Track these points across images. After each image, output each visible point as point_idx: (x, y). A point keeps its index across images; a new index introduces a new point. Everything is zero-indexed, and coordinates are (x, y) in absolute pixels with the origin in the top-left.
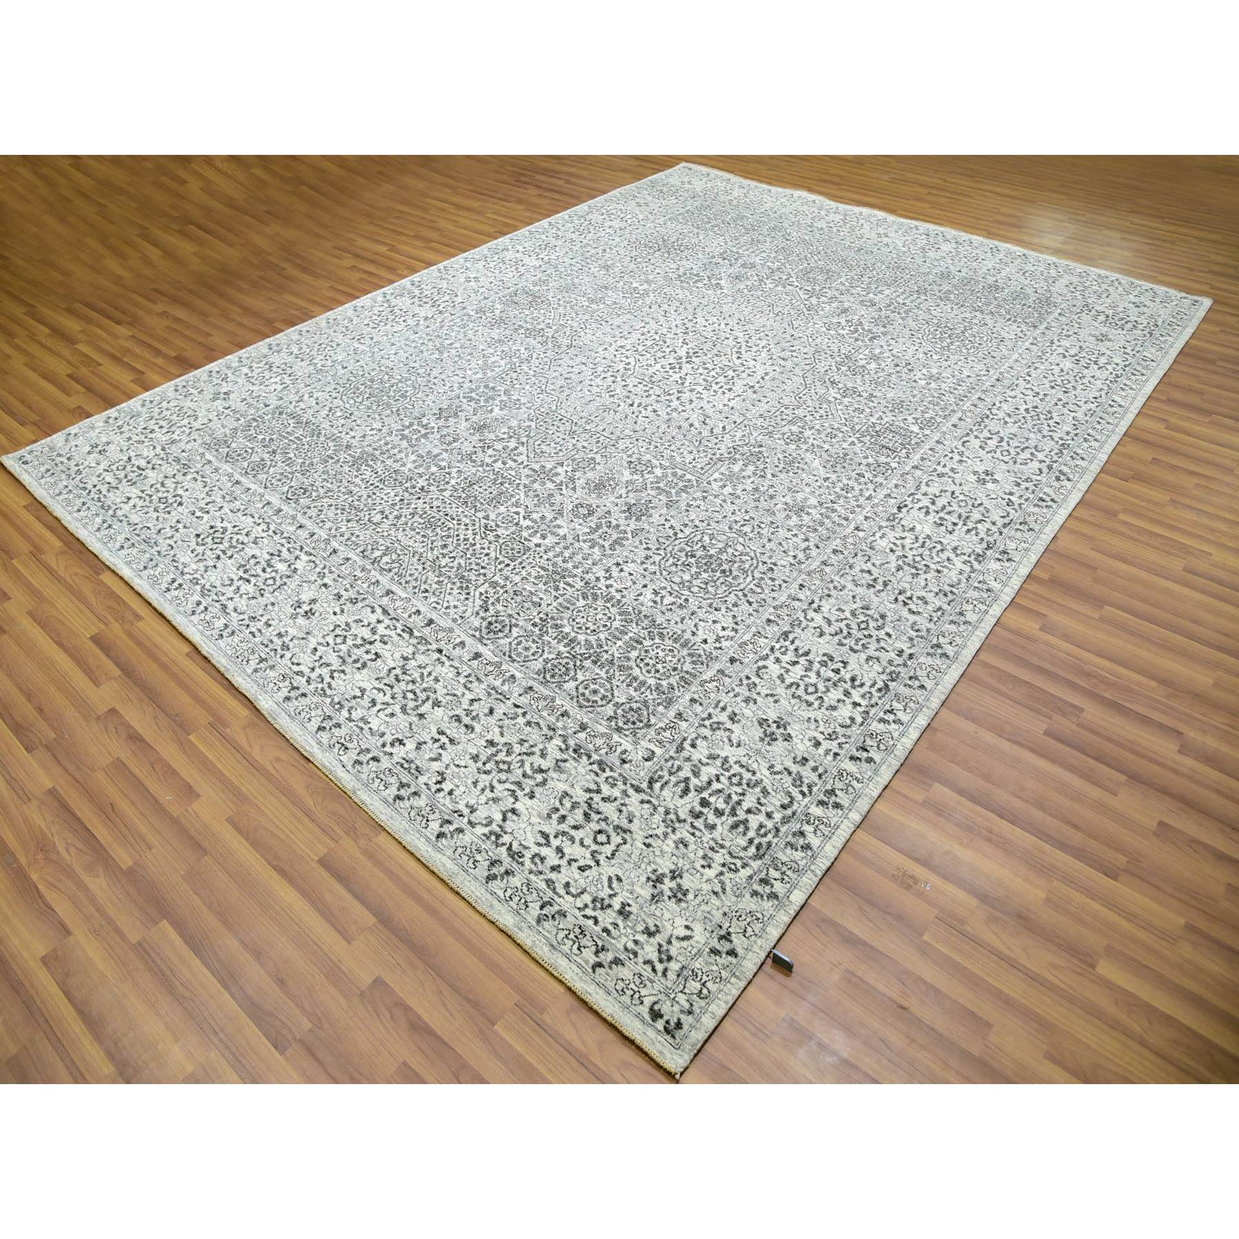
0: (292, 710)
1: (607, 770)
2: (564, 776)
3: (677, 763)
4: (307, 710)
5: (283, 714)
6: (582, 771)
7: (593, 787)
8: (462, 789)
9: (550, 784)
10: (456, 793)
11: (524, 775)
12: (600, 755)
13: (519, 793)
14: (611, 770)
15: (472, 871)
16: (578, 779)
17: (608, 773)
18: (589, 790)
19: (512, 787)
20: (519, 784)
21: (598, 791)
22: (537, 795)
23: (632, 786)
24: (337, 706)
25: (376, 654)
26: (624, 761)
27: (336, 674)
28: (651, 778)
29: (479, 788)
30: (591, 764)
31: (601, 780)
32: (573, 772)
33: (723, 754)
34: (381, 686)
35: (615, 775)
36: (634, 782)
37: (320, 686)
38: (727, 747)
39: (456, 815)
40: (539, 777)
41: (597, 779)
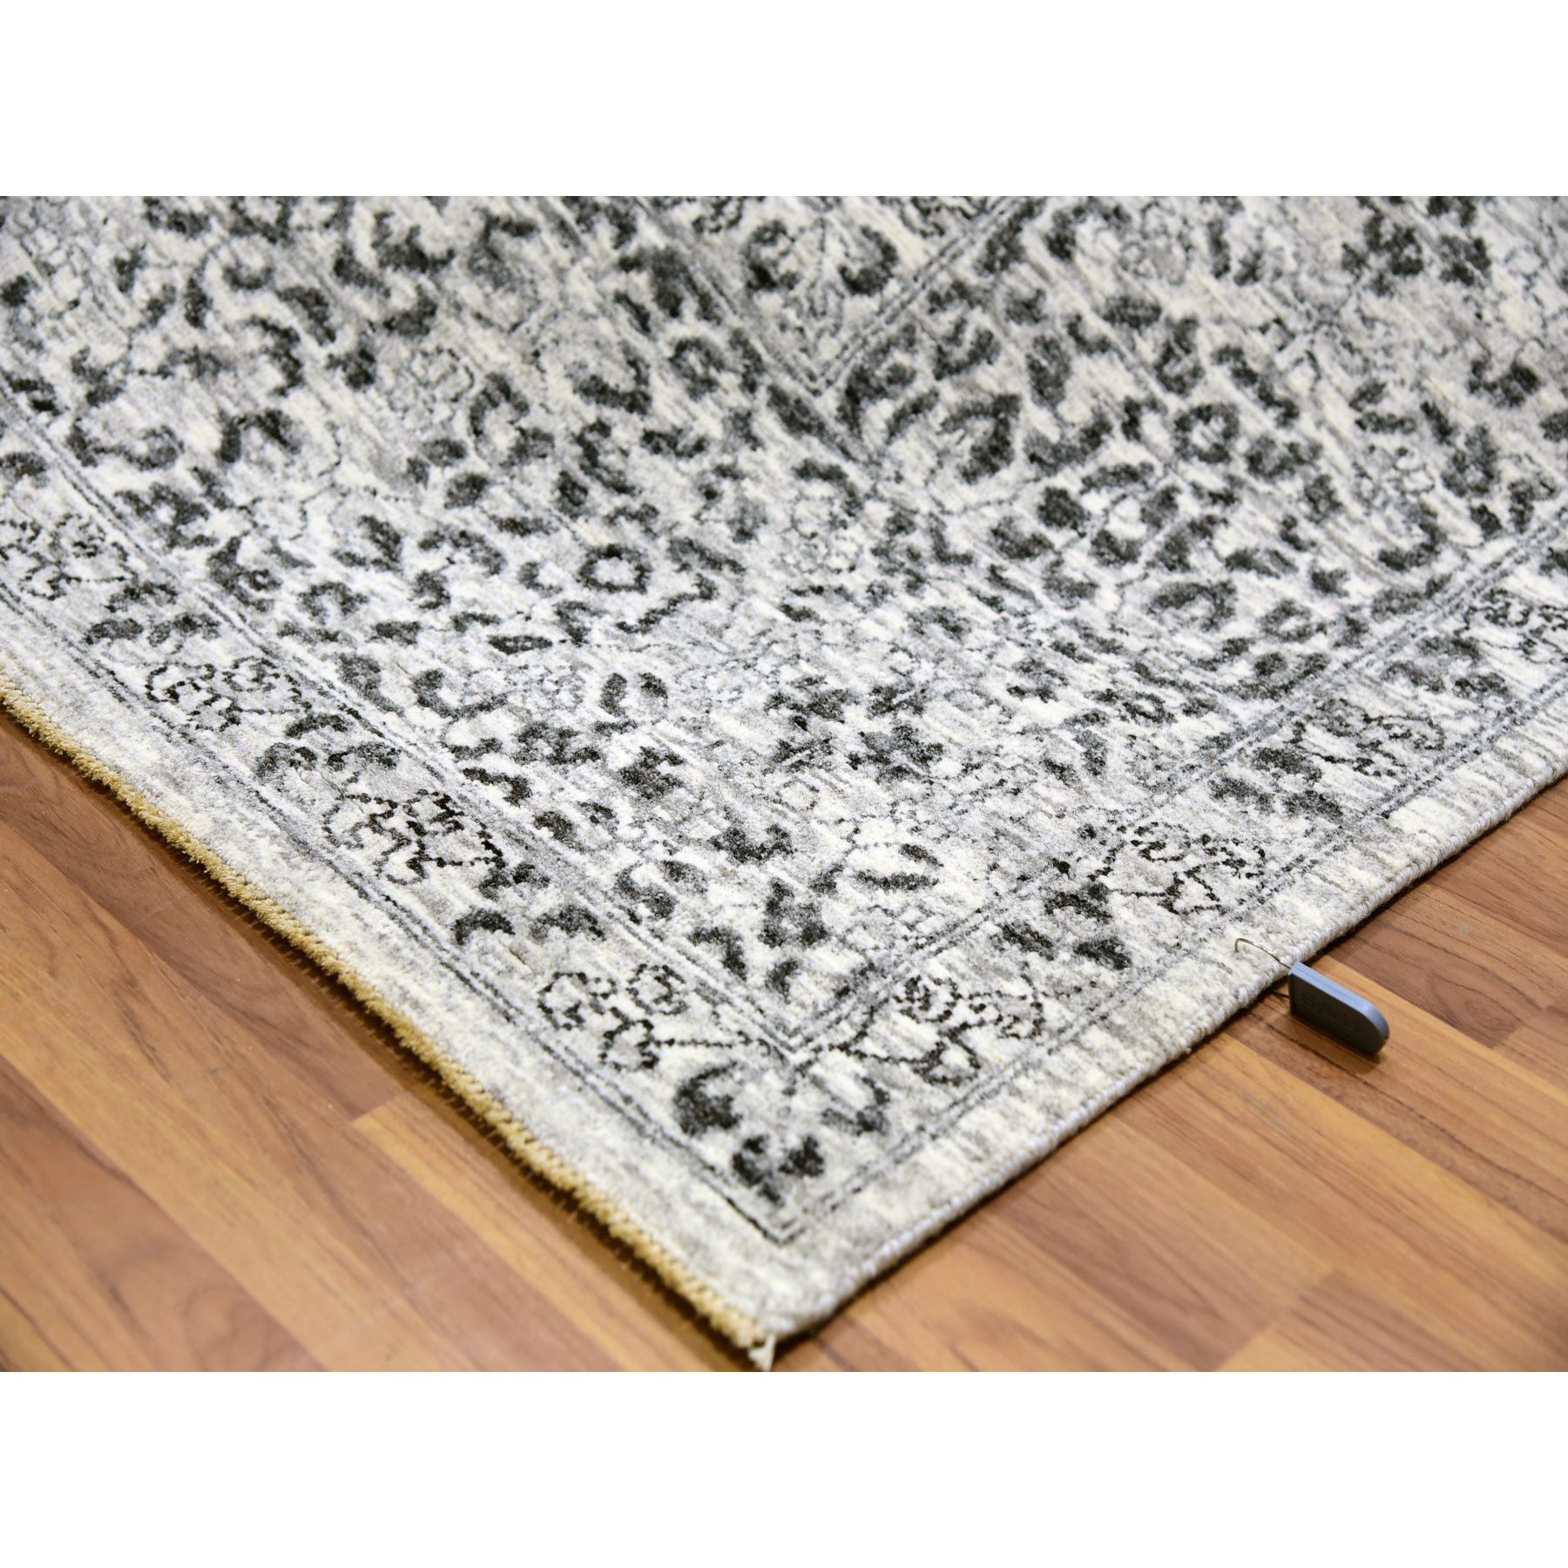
1: (690, 306)
2: (506, 305)
3: (979, 320)
6: (583, 290)
7: (619, 378)
8: (67, 285)
9: (447, 330)
10: (41, 299)
11: (344, 267)
12: (670, 230)
13: (311, 350)
14: (707, 311)
15: (40, 605)
16: (564, 327)
17: (690, 326)
18: (596, 390)
19: (287, 316)
20: (312, 303)
21: (637, 402)
22: (384, 372)
23: (778, 398)
26: (762, 278)
28: (861, 376)
29: (140, 294)
30: (627, 265)
31: (655, 351)
32: (548, 290)
33: (1177, 307)
35: (718, 338)
36: (787, 384)
38: (1200, 274)
39: (23, 399)
40: (404, 289)
41: (639, 343)
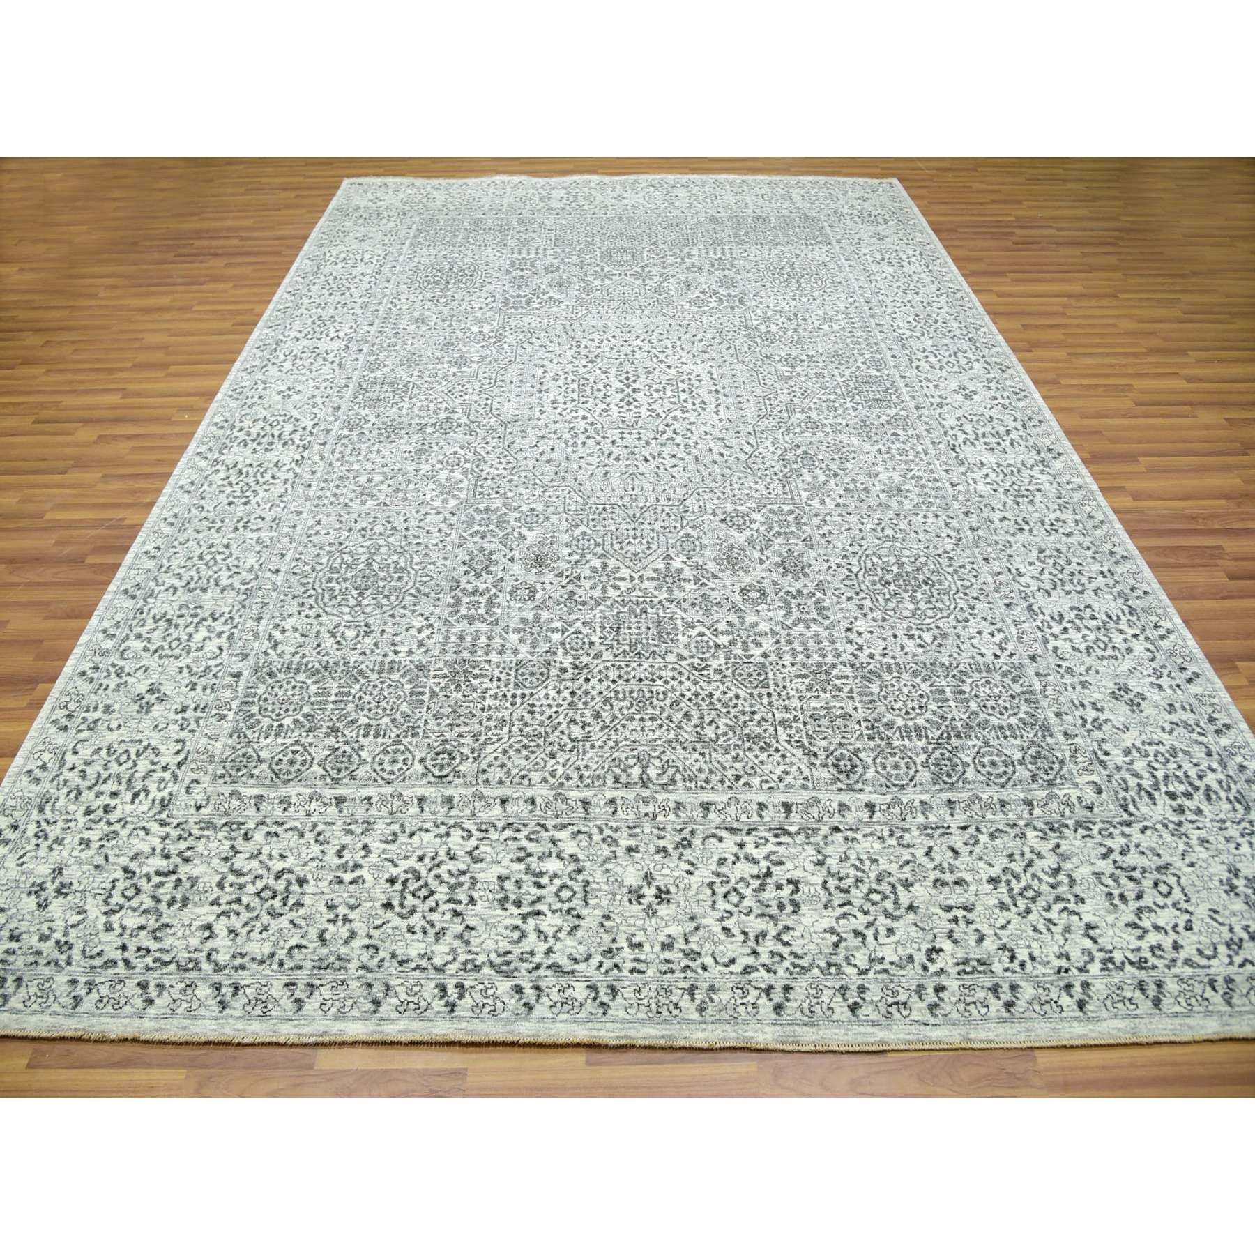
0: (798, 1015)
1: (1091, 826)
2: (1074, 860)
3: (1117, 777)
4: (814, 1001)
5: (797, 1028)
6: (1078, 843)
7: (1104, 850)
8: (1035, 945)
9: (1077, 875)
10: (1036, 954)
11: (1053, 887)
12: (1070, 818)
13: (1071, 906)
14: (1094, 824)
16: (1086, 852)
17: (1096, 829)
18: (1105, 856)
20: (1058, 899)
21: (1111, 851)
22: (1083, 895)
23: (1121, 824)
24: (833, 970)
25: (790, 882)
26: (1090, 808)
27: (785, 938)
28: (1122, 806)
29: (1044, 931)
30: (1076, 831)
31: (1098, 839)
32: (1075, 850)
33: (1130, 745)
34: (840, 911)
35: (1100, 825)
36: (1117, 820)
37: (786, 964)
38: (1124, 736)
39: (1063, 974)
40: (1062, 877)
41: (1095, 840)
